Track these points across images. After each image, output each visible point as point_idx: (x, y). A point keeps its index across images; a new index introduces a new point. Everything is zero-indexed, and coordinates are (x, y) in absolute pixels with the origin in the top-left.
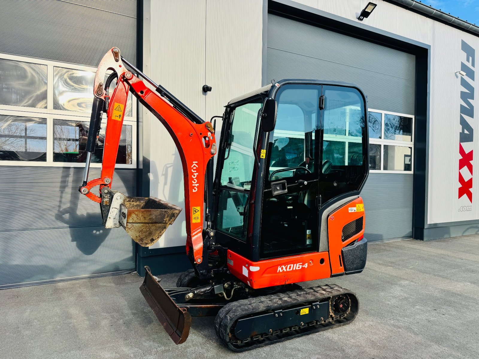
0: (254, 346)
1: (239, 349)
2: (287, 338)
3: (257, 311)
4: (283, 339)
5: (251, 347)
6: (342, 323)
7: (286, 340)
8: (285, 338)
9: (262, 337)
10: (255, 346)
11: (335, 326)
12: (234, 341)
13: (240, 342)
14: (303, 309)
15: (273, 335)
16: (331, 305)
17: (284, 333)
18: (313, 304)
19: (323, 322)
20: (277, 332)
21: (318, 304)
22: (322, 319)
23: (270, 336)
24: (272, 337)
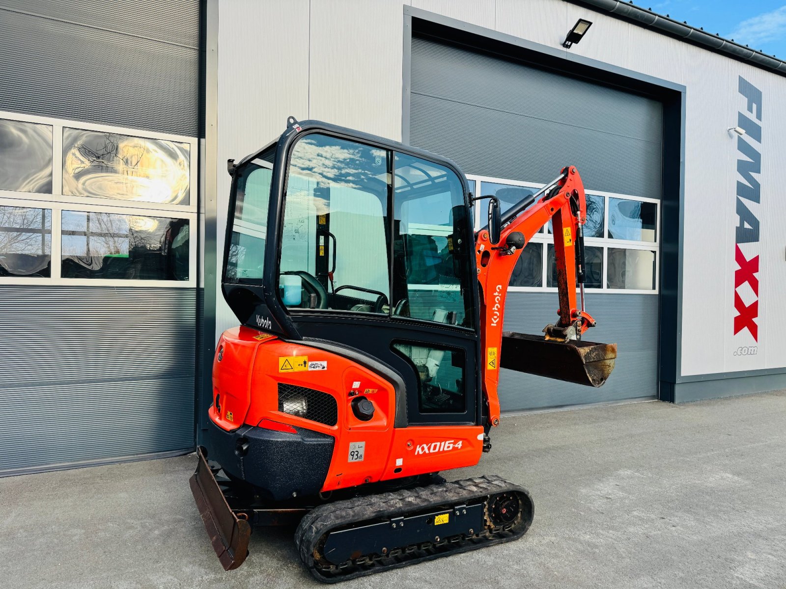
0: (355, 574)
1: (330, 578)
2: (409, 561)
4: (404, 563)
5: (349, 576)
6: (505, 539)
7: (409, 565)
8: (407, 562)
9: (371, 560)
10: (356, 575)
11: (493, 543)
12: (324, 566)
13: (334, 568)
14: (439, 516)
15: (390, 556)
16: (488, 509)
17: (408, 554)
18: (457, 507)
19: (474, 537)
20: (396, 552)
21: (463, 508)
22: (472, 531)
23: (384, 558)
24: (387, 559)
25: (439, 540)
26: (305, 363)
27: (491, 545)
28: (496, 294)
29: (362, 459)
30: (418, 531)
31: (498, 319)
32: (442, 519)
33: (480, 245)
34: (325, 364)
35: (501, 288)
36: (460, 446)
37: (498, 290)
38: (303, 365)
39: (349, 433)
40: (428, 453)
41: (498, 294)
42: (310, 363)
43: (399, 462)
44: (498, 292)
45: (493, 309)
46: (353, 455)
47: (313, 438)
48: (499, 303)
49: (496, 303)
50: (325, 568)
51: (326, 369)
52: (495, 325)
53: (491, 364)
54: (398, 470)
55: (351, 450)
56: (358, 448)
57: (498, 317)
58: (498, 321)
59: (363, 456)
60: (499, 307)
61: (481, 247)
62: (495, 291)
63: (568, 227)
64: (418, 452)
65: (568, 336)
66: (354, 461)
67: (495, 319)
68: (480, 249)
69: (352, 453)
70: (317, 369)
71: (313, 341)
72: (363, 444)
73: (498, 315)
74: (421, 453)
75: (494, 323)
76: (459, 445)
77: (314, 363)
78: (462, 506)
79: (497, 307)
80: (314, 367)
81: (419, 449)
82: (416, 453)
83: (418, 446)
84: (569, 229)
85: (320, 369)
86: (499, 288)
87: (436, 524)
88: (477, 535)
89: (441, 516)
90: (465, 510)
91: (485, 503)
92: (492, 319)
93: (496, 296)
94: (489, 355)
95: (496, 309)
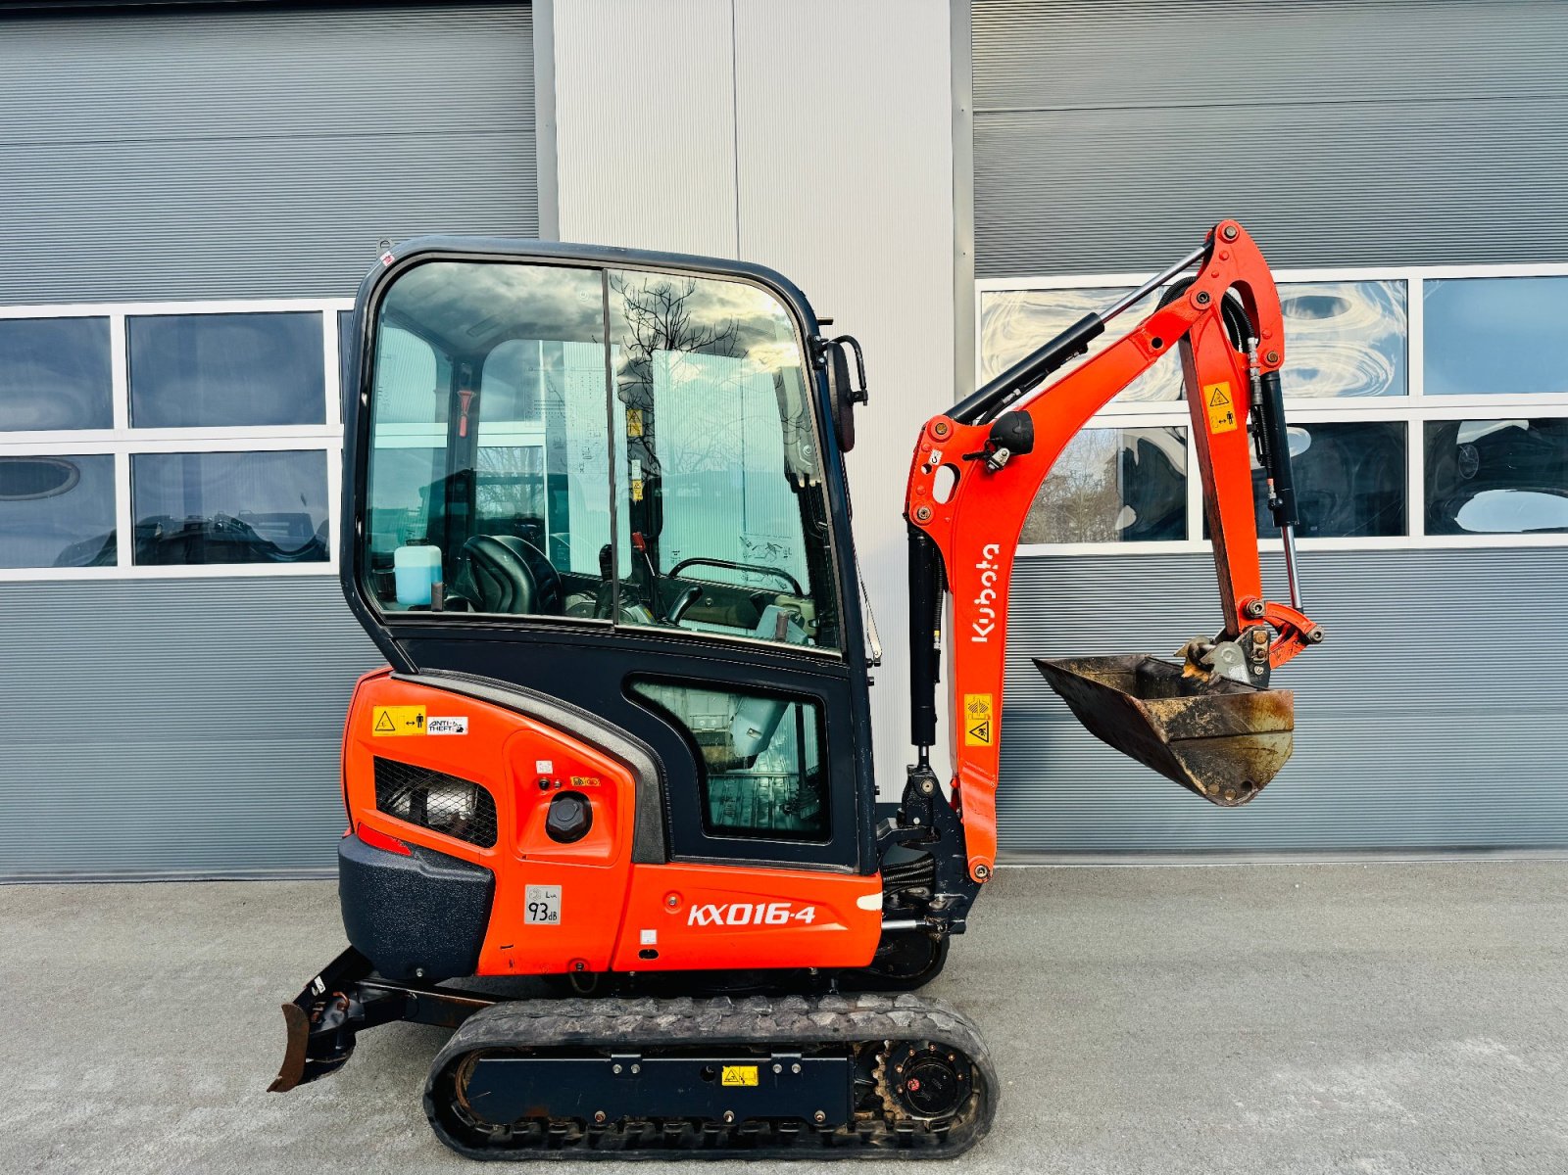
0: (523, 1151)
1: (471, 1147)
2: (651, 1151)
4: (637, 1153)
5: (511, 1152)
6: (908, 1151)
7: (647, 1160)
8: (645, 1152)
9: (582, 1130)
10: (527, 1153)
11: (872, 1154)
12: (479, 1123)
13: (502, 1131)
14: (731, 1068)
15: (625, 1132)
16: (884, 1073)
17: (663, 1136)
18: (774, 1055)
19: (843, 1131)
20: (641, 1127)
21: (796, 1060)
22: (820, 1115)
23: (609, 1133)
24: (615, 1137)
25: (730, 1120)
26: (420, 719)
27: (866, 1157)
28: (984, 565)
29: (558, 922)
30: (680, 1091)
31: (992, 627)
32: (741, 1075)
33: (929, 450)
34: (463, 722)
35: (997, 552)
36: (809, 918)
37: (990, 557)
38: (416, 724)
39: (521, 864)
40: (721, 926)
41: (989, 566)
42: (431, 720)
43: (649, 937)
44: (989, 562)
45: (977, 601)
46: (536, 911)
47: (446, 868)
48: (993, 588)
49: (985, 588)
50: (481, 1126)
51: (465, 732)
52: (985, 640)
53: (977, 732)
54: (649, 953)
55: (528, 900)
56: (545, 899)
57: (991, 621)
58: (990, 633)
59: (559, 915)
60: (994, 596)
61: (932, 456)
62: (981, 559)
63: (1223, 380)
64: (695, 919)
65: (1215, 668)
66: (538, 922)
67: (983, 627)
68: (930, 462)
69: (534, 907)
70: (447, 732)
71: (439, 675)
72: (556, 890)
73: (992, 615)
74: (702, 922)
75: (978, 635)
76: (808, 914)
77: (439, 719)
78: (792, 1055)
79: (988, 597)
80: (439, 729)
81: (696, 915)
82: (691, 923)
83: (694, 908)
84: (1225, 388)
85: (453, 732)
86: (991, 552)
87: (724, 1084)
88: (852, 1129)
89: (736, 1069)
90: (797, 1065)
91: (878, 1058)
92: (976, 626)
93: (982, 571)
94: (968, 712)
95: (984, 601)
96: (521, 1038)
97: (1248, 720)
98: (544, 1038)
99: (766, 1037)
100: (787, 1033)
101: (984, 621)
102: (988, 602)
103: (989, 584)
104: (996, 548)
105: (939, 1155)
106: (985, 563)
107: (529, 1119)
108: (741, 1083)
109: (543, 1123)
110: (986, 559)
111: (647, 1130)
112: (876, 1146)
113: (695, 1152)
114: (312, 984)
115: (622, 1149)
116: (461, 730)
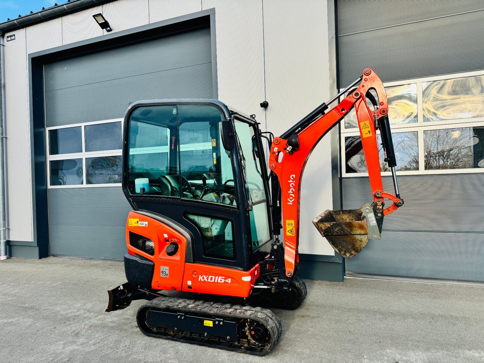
2: (186, 340)
3: (158, 307)
4: (182, 340)
6: (249, 352)
8: (184, 340)
13: (156, 330)
14: (206, 321)
15: (183, 335)
16: (248, 329)
17: (191, 337)
18: (216, 319)
19: (236, 343)
20: (187, 334)
21: (221, 321)
22: (228, 337)
23: (179, 334)
24: (180, 335)
25: (206, 335)
26: (138, 222)
27: (239, 351)
28: (291, 181)
29: (168, 276)
30: (194, 325)
31: (293, 200)
32: (209, 323)
33: (274, 148)
34: (147, 223)
35: (294, 177)
36: (229, 282)
37: (292, 179)
39: (160, 261)
40: (207, 282)
41: (292, 181)
42: (140, 222)
43: (189, 283)
44: (292, 180)
45: (289, 192)
46: (163, 273)
47: (144, 260)
48: (294, 188)
50: (151, 328)
51: (147, 226)
52: (291, 204)
53: (290, 231)
54: (190, 287)
55: (161, 270)
56: (165, 269)
57: (293, 198)
58: (293, 201)
59: (168, 275)
61: (275, 149)
62: (290, 179)
63: (366, 120)
64: (201, 279)
66: (163, 276)
67: (291, 200)
68: (274, 151)
69: (163, 272)
70: (143, 226)
71: (142, 211)
72: (167, 268)
73: (294, 196)
74: (202, 280)
75: (290, 202)
76: (229, 280)
77: (142, 222)
78: (220, 319)
79: (292, 191)
80: (141, 225)
81: (200, 278)
82: (199, 280)
83: (200, 276)
84: (367, 123)
85: (144, 225)
86: (293, 177)
87: (205, 325)
88: (239, 343)
89: (207, 321)
90: (222, 322)
91: (247, 324)
92: (289, 200)
93: (290, 183)
94: (287, 225)
95: (291, 192)
96: (156, 306)
97: (352, 230)
98: (161, 306)
99: (213, 313)
100: (218, 313)
101: (291, 198)
102: (292, 192)
103: (292, 187)
104: (294, 176)
105: (258, 354)
106: (291, 180)
107: (162, 328)
108: (208, 325)
109: (165, 329)
110: (291, 179)
111: (188, 335)
112: (242, 349)
113: (196, 342)
114: (119, 287)
115: (179, 339)
116: (146, 225)
